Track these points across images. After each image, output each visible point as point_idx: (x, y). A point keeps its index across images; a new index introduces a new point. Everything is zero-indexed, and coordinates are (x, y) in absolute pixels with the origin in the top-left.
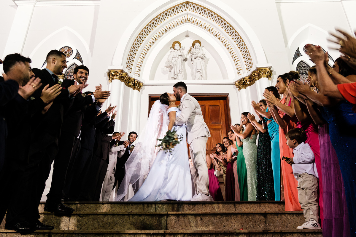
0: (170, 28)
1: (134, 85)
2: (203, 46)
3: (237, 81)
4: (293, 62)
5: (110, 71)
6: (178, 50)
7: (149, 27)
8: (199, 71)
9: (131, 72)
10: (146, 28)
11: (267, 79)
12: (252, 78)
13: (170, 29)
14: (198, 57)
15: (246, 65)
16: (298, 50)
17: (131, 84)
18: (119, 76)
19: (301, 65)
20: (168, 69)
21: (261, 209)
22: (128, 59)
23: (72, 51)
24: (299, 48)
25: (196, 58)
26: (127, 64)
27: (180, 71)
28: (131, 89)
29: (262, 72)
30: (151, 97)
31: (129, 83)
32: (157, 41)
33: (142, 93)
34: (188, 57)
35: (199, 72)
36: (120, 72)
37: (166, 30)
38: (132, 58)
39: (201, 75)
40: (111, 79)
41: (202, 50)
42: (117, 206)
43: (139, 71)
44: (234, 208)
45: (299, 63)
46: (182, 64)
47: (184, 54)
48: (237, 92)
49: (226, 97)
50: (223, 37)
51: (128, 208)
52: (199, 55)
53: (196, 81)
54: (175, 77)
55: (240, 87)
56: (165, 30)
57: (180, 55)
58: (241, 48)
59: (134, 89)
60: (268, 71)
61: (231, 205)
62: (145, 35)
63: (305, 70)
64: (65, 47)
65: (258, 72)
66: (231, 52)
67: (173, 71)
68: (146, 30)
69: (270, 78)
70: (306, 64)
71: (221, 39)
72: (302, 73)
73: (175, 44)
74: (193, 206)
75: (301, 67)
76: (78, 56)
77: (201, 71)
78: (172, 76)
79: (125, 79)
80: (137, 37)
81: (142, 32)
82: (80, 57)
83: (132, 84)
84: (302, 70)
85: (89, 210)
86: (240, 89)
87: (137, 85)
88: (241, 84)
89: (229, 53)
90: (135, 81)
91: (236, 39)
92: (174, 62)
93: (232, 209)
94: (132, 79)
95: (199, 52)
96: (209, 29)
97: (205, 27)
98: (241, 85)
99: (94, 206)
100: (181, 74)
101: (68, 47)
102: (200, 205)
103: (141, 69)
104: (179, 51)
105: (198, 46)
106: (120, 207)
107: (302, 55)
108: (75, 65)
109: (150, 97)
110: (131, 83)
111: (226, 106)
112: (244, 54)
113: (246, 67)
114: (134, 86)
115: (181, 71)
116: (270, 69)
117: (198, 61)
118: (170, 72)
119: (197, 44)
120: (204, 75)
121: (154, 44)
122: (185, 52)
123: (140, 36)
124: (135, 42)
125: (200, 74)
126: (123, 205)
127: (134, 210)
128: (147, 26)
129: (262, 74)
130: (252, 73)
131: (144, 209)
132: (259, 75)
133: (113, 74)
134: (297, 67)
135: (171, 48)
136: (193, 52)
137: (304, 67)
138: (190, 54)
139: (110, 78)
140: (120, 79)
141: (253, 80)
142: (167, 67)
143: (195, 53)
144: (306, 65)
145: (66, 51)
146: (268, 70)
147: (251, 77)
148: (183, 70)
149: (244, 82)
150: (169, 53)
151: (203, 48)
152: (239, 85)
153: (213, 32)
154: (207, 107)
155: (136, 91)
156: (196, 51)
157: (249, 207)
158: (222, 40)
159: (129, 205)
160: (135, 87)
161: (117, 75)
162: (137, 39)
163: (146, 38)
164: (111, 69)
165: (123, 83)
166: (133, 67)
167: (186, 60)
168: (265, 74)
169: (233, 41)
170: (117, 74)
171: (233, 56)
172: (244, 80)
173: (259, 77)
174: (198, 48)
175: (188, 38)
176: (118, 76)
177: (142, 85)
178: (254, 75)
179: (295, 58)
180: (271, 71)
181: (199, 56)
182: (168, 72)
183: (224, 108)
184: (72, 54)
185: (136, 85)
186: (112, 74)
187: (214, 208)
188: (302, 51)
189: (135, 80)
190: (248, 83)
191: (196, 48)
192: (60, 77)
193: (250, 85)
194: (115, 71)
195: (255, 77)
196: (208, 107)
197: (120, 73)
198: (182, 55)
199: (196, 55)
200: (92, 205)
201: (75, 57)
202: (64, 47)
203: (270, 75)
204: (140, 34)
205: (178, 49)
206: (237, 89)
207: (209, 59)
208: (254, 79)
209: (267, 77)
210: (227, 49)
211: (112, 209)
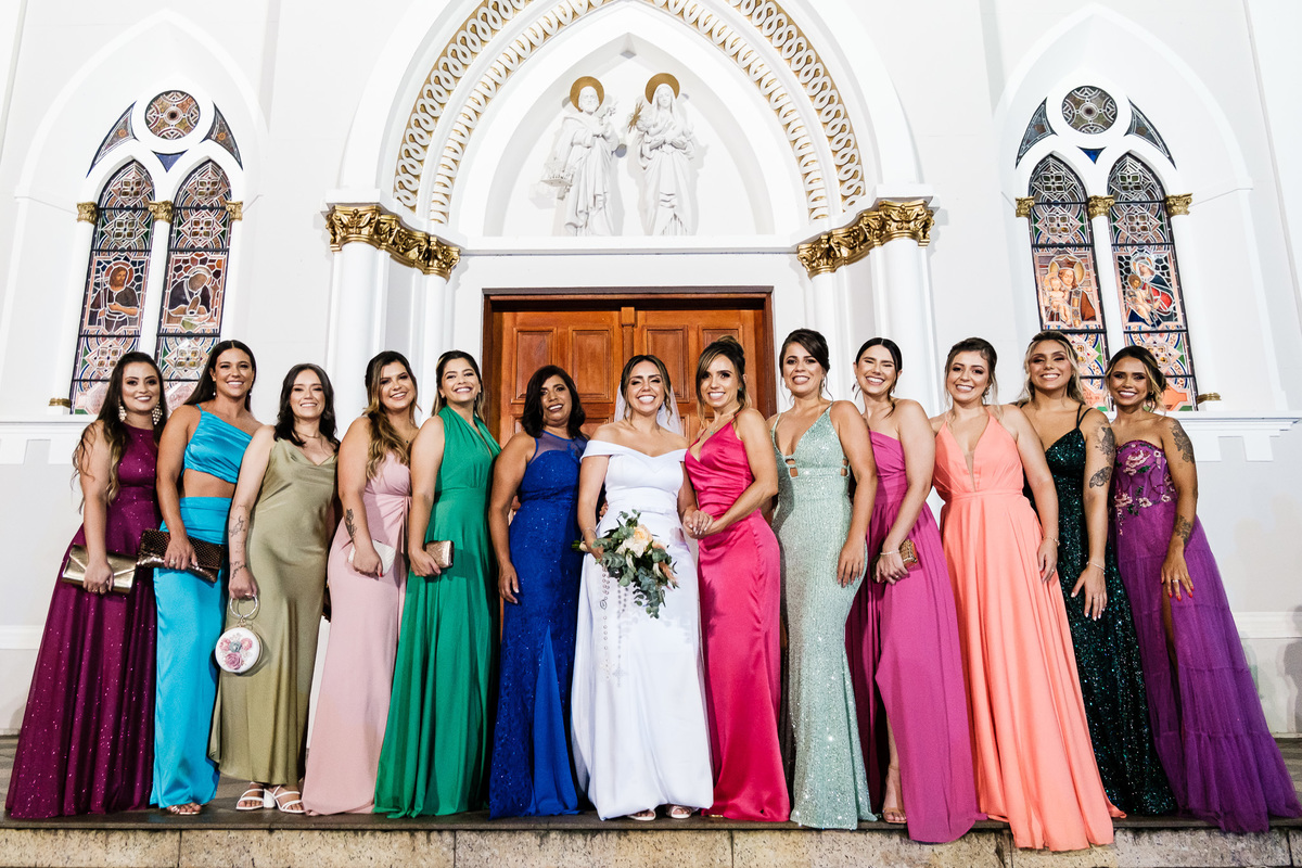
0: (560, 23)
1: (429, 255)
2: (686, 96)
3: (802, 243)
4: (1019, 158)
5: (334, 210)
6: (591, 113)
7: (480, 24)
8: (668, 198)
9: (413, 208)
10: (469, 26)
11: (914, 242)
12: (859, 234)
13: (563, 28)
14: (664, 143)
15: (842, 182)
16: (1041, 111)
17: (413, 254)
18: (368, 227)
19: (1047, 169)
20: (555, 190)
21: (823, 850)
22: (397, 174)
23: (198, 108)
24: (1044, 103)
25: (657, 148)
26: (399, 178)
27: (598, 198)
28: (416, 272)
29: (895, 215)
30: (492, 298)
31: (406, 250)
32: (513, 77)
33: (457, 286)
34: (630, 138)
35: (668, 204)
36: (369, 215)
37: (546, 34)
38: (417, 152)
39: (675, 216)
40: (338, 238)
41: (683, 113)
42: (320, 838)
43: (444, 199)
44: (729, 847)
45: (1041, 162)
46: (607, 168)
47: (613, 132)
48: (801, 283)
49: (764, 300)
50: (760, 62)
51: (360, 846)
52: (669, 136)
53: (656, 242)
54: (581, 224)
55: (814, 265)
56: (541, 35)
57: (598, 136)
58: (827, 114)
59: (426, 271)
60: (918, 215)
61: (718, 836)
62: (465, 55)
63: (1059, 188)
64: (170, 92)
65: (880, 216)
66: (789, 124)
67: (571, 196)
68: (470, 36)
69: (924, 237)
70: (1066, 165)
71: (752, 70)
72: (1049, 203)
73: (581, 87)
74: (586, 840)
75: (1047, 179)
76: (220, 131)
77: (674, 201)
78: (570, 217)
79: (392, 238)
80: (436, 67)
81: (453, 46)
82: (227, 135)
83: (420, 252)
84: (1048, 189)
85: (221, 852)
86: (815, 271)
87: (440, 257)
88: (819, 255)
89: (782, 129)
90: (429, 242)
91: (807, 73)
92: (577, 166)
93: (721, 850)
94: (419, 235)
95: (671, 123)
96: (711, 31)
97: (697, 21)
98: (820, 258)
99: (240, 838)
100: (603, 211)
101: (183, 93)
102: (610, 836)
103: (454, 193)
104: (594, 118)
105: (668, 99)
106: (330, 841)
107: (1053, 132)
108: (210, 164)
109: (487, 296)
110: (416, 249)
111: (761, 331)
112: (836, 139)
113: (840, 190)
114: (428, 259)
115: (601, 198)
116: (925, 205)
117: (666, 156)
118: (562, 198)
119: (664, 90)
120: (686, 216)
121: (502, 90)
122: (618, 124)
123: (444, 60)
124: (428, 87)
125: (671, 213)
126: (342, 834)
127: (381, 852)
128: (473, 21)
129: (896, 224)
130: (861, 217)
131: (414, 850)
132: (883, 226)
133: (346, 220)
134: (1031, 180)
135: (564, 104)
136: (648, 123)
137: (1058, 178)
138: (635, 131)
139: (334, 234)
140: (371, 241)
141: (861, 244)
142: (551, 183)
143: (654, 126)
144: (1064, 169)
145: (173, 109)
146: (917, 210)
147: (855, 231)
148: (608, 196)
149: (831, 248)
150: (557, 123)
151: (687, 104)
152: (812, 256)
153: (724, 42)
154: (693, 336)
155: (433, 280)
156: (658, 120)
157: (782, 843)
158: (758, 76)
159: (363, 835)
160: (431, 263)
161: (361, 225)
162: (436, 73)
163: (470, 67)
164: (338, 204)
165: (383, 255)
166: (420, 186)
167: (621, 150)
168: (905, 225)
169: (797, 81)
170: (359, 222)
171: (795, 141)
172: (829, 240)
173: (884, 237)
174: (667, 104)
175: (629, 61)
176: (365, 231)
177: (455, 255)
178: (868, 225)
179: (1028, 142)
180: (931, 213)
181: (668, 140)
182: (555, 200)
183: (753, 339)
184: (196, 122)
185: (435, 256)
186: (342, 223)
187: (659, 847)
188: (1055, 116)
189: (431, 239)
190: (845, 252)
191: (659, 105)
192: (160, 215)
193: (850, 260)
194: (352, 209)
195: (869, 232)
196: (698, 334)
197: (371, 219)
198: (607, 135)
199: (659, 138)
200: (233, 834)
201: (211, 132)
202: (167, 93)
203: (926, 226)
204: (444, 54)
205: (593, 108)
206: (805, 271)
207: (707, 147)
208: (866, 239)
209: (914, 235)
210: (774, 114)
211: (303, 849)
